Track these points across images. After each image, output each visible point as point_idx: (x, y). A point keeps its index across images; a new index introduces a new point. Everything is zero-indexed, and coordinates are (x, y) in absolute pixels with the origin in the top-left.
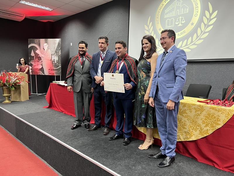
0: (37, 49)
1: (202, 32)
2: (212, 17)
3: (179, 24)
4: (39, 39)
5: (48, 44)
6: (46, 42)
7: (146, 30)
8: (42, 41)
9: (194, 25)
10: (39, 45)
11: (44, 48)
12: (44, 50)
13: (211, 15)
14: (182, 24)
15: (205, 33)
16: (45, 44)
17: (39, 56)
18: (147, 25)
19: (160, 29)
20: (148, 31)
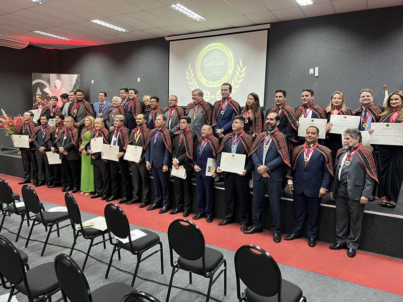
0: (45, 87)
1: (235, 83)
2: (242, 72)
3: (217, 74)
4: (48, 74)
5: (61, 80)
6: (59, 79)
7: (187, 76)
8: (53, 76)
9: (230, 76)
10: (49, 82)
11: (55, 86)
12: (56, 88)
13: (241, 69)
14: (219, 74)
15: (238, 84)
16: (58, 81)
17: (48, 96)
18: (188, 70)
19: (200, 77)
20: (190, 76)
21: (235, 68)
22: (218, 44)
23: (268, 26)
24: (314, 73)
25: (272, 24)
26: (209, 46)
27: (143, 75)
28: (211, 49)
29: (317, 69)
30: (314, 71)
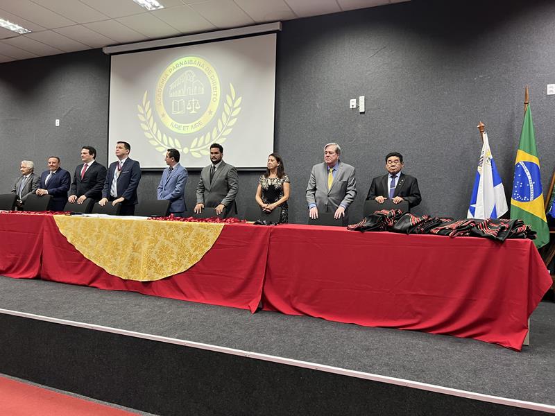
7: (141, 114)
18: (142, 105)
19: (163, 115)
20: (145, 115)
21: (223, 100)
22: (193, 59)
23: (277, 26)
24: (358, 107)
25: (283, 23)
26: (178, 62)
27: (64, 114)
28: (182, 66)
29: (362, 99)
30: (358, 102)
